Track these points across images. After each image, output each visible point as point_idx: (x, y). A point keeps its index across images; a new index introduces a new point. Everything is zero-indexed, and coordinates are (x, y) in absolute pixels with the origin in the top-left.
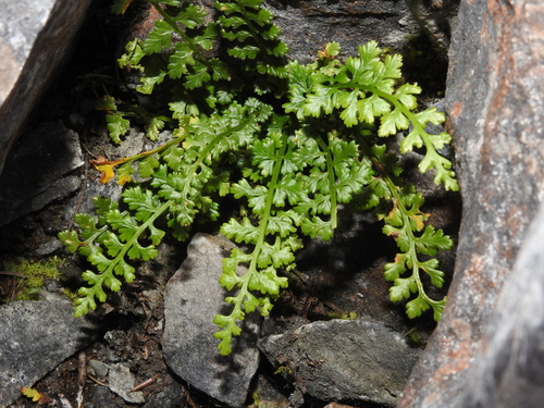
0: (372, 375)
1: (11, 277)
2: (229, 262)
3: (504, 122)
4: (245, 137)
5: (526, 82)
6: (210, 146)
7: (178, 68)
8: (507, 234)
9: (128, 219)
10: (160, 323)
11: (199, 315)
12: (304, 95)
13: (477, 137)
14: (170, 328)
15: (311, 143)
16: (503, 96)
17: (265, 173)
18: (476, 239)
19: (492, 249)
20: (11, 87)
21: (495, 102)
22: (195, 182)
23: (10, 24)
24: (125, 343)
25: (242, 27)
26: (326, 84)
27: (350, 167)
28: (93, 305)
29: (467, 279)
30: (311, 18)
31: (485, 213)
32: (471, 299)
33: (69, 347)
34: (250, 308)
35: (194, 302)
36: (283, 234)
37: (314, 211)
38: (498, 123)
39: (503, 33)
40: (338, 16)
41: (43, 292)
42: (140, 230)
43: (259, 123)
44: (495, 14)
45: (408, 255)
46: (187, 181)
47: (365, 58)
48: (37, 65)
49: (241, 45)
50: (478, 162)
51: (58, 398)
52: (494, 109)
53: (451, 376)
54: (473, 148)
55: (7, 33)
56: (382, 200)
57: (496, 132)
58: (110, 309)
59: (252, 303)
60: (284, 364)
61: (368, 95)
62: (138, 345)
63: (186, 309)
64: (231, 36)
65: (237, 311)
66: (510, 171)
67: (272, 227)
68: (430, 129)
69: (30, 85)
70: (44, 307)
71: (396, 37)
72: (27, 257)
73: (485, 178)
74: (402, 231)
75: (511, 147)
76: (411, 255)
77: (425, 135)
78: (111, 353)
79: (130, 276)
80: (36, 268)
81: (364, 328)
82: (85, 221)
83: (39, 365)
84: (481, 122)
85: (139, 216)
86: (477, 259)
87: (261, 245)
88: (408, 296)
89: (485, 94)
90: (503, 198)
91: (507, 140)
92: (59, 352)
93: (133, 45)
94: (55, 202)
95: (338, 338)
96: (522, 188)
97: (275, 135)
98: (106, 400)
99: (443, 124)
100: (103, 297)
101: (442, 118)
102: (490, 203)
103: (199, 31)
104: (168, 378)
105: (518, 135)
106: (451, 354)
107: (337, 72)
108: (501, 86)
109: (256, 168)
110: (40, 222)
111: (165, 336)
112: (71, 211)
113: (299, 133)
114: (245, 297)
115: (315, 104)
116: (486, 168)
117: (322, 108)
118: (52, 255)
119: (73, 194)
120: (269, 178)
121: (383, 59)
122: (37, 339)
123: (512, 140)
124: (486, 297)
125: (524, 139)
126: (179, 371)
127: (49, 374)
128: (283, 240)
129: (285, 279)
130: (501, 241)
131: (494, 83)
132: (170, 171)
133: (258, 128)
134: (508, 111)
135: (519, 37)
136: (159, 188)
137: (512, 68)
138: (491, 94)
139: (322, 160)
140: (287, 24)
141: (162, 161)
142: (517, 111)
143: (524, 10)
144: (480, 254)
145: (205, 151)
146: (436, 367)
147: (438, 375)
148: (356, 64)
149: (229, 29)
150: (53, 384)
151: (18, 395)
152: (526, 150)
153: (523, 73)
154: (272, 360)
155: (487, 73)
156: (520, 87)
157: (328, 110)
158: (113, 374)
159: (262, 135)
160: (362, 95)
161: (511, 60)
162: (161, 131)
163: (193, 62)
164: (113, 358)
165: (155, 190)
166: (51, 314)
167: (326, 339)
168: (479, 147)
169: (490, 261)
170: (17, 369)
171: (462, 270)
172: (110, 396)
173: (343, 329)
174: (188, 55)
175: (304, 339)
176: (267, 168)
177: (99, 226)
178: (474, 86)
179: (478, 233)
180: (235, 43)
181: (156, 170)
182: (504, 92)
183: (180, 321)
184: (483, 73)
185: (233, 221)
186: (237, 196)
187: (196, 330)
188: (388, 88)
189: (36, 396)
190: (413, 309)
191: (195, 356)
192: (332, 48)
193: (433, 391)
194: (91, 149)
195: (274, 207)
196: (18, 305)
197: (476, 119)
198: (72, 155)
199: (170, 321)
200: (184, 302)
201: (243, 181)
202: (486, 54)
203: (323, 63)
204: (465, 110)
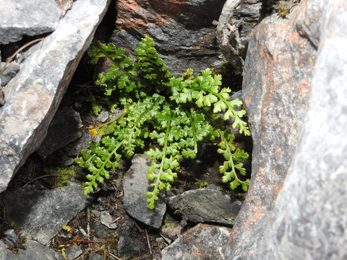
0: (216, 211)
1: (54, 176)
2: (150, 168)
3: (271, 109)
4: (154, 113)
5: (280, 91)
6: (140, 119)
7: (122, 84)
8: (275, 159)
9: (105, 150)
10: (122, 193)
11: (139, 189)
12: (179, 92)
13: (258, 113)
14: (126, 195)
15: (183, 114)
16: (269, 97)
17: (163, 126)
18: (261, 161)
19: (268, 165)
20: (49, 107)
21: (266, 99)
22: (134, 136)
23: (46, 79)
24: (107, 202)
25: (150, 66)
26: (188, 87)
27: (201, 125)
28: (92, 189)
29: (258, 178)
30: (179, 58)
31: (264, 149)
32: (260, 187)
33: (82, 206)
34: (161, 188)
35: (136, 184)
36: (174, 154)
37: (187, 146)
38: (268, 109)
39: (268, 67)
40: (191, 56)
41: (69, 182)
42: (110, 155)
43: (160, 105)
44: (263, 58)
45: (229, 162)
46: (130, 136)
47: (205, 76)
48: (60, 93)
49: (150, 74)
50: (259, 125)
51: (79, 229)
52: (265, 103)
53: (254, 222)
54: (257, 119)
55: (45, 83)
56: (216, 137)
57: (267, 114)
58: (99, 190)
59: (162, 185)
60: (178, 209)
61: (208, 93)
62: (112, 203)
63: (133, 187)
64: (145, 71)
65: (156, 190)
66: (274, 130)
67: (169, 151)
68: (236, 108)
69: (57, 102)
70: (70, 189)
71: (218, 63)
72: (60, 167)
73: (263, 134)
74: (226, 151)
75: (274, 120)
76: (231, 161)
77: (234, 111)
78: (101, 206)
79: (107, 176)
80: (65, 171)
81: (212, 192)
82: (86, 152)
83: (69, 215)
84: (260, 107)
85: (109, 149)
86: (262, 170)
87: (164, 160)
88: (230, 180)
89: (261, 94)
90: (272, 143)
91: (272, 117)
92: (78, 208)
93: (101, 75)
94: (71, 143)
95: (201, 197)
96: (280, 138)
97: (167, 108)
98: (100, 228)
99: (242, 106)
100: (96, 186)
101: (241, 103)
102: (266, 145)
103: (130, 68)
104: (127, 216)
105: (277, 115)
106: (253, 212)
107: (193, 81)
108: (268, 93)
109: (159, 125)
110: (65, 152)
111: (124, 199)
112: (79, 146)
113: (177, 109)
114: (159, 184)
115: (184, 98)
116: (263, 129)
117: (187, 99)
118: (72, 165)
119: (79, 139)
120: (166, 128)
121: (213, 76)
122: (68, 204)
123: (275, 117)
124: (267, 186)
125: (280, 116)
126: (131, 214)
127: (74, 218)
128: (173, 156)
129: (176, 174)
130: (272, 162)
131: (265, 91)
132: (122, 128)
133: (159, 107)
134: (272, 104)
135: (276, 71)
136: (118, 136)
137: (273, 85)
138: (263, 95)
139: (189, 121)
140: (169, 60)
141: (118, 124)
142: (277, 104)
143: (278, 58)
144: (263, 167)
145: (137, 121)
146: (247, 217)
147: (248, 222)
148: (201, 78)
149: (144, 68)
150: (76, 223)
151: (61, 229)
152: (281, 121)
153: (279, 87)
154: (172, 207)
155: (261, 85)
156: (277, 93)
157: (190, 100)
158: (102, 216)
159: (161, 110)
160: (205, 93)
161: (273, 81)
162: (116, 108)
163: (128, 81)
164: (102, 209)
165: (116, 137)
166: (73, 192)
167: (195, 197)
168: (259, 118)
169: (268, 170)
170: (59, 218)
171: (255, 174)
172: (102, 226)
173: (202, 193)
174: (126, 78)
175: (185, 198)
176: (164, 124)
177: (92, 154)
178: (256, 90)
179: (261, 158)
180: (147, 73)
181: (115, 128)
182: (270, 95)
183: (130, 192)
184: (259, 84)
185: (151, 150)
186: (152, 138)
187: (138, 196)
188: (216, 90)
189: (69, 229)
190: (233, 185)
191: (138, 207)
192: (190, 71)
193: (246, 229)
194: (86, 119)
195: (168, 142)
196: (58, 189)
197: (257, 105)
198: (78, 122)
199: (126, 193)
200: (132, 184)
201: (154, 132)
202: (260, 76)
203: (186, 78)
204: (252, 101)
